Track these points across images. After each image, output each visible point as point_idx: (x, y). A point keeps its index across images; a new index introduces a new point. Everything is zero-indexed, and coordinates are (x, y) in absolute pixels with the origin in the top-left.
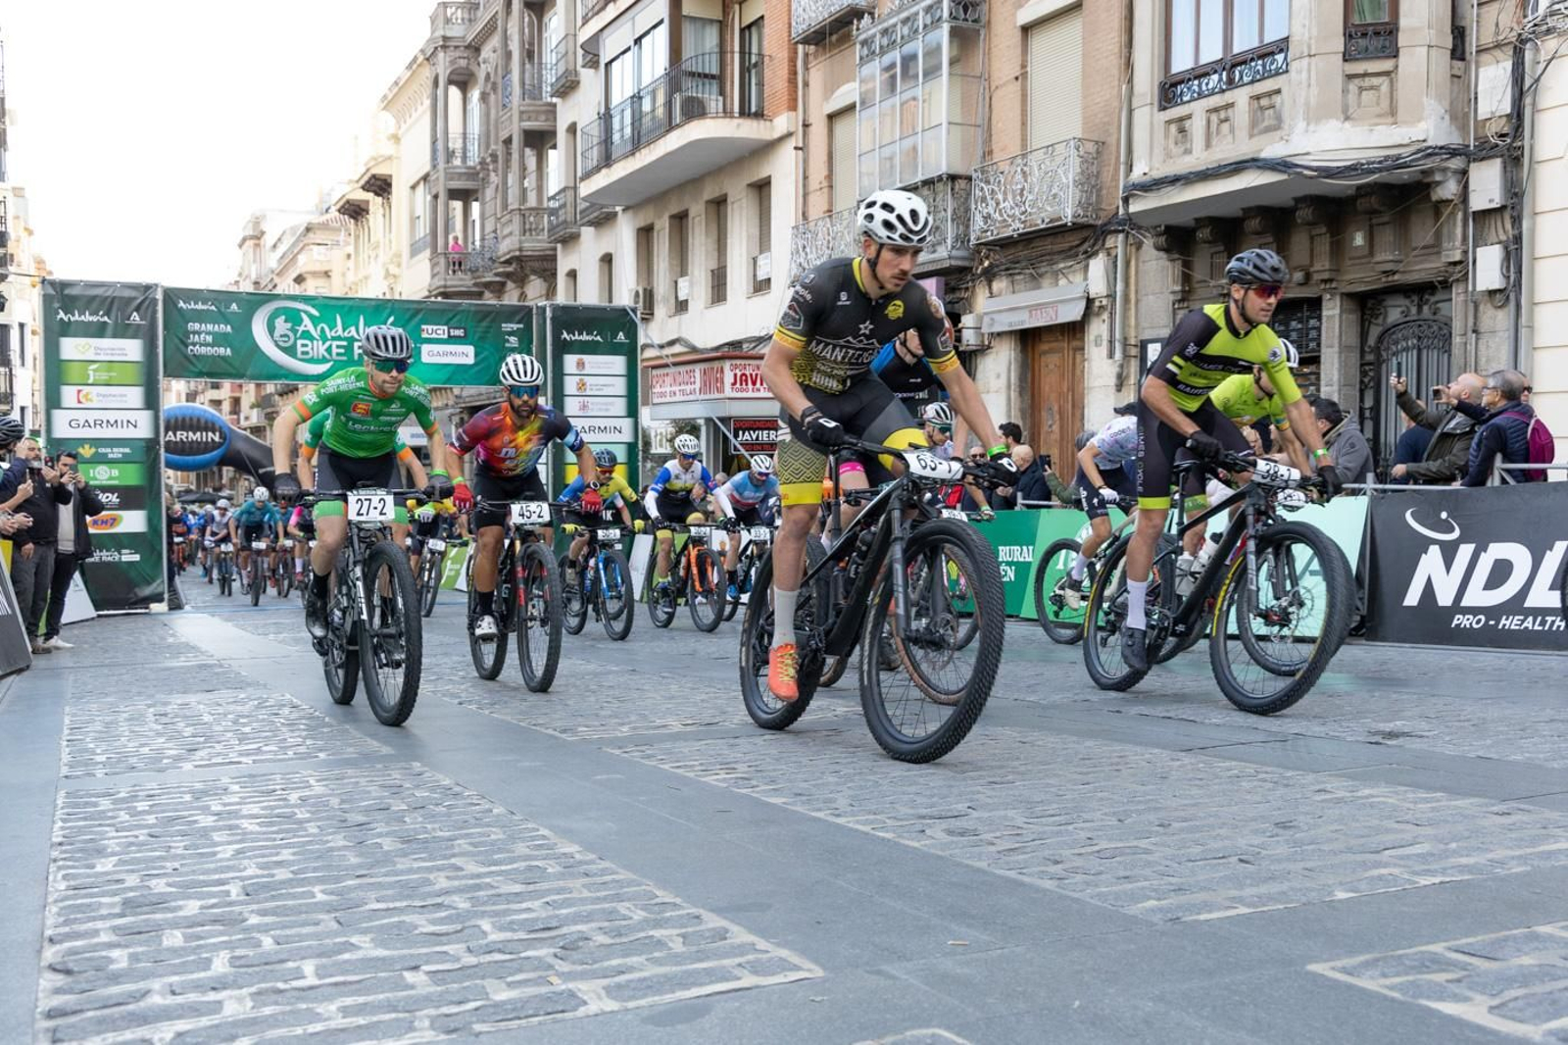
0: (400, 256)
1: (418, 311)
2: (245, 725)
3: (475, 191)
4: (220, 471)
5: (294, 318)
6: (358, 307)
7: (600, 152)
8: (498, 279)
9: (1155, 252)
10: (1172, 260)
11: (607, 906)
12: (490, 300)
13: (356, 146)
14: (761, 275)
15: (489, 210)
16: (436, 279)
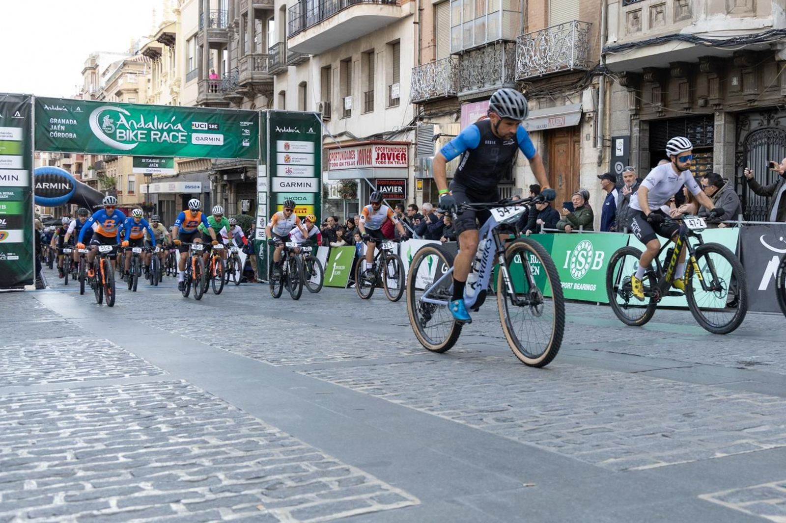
0: (179, 81)
1: (189, 114)
2: (80, 358)
3: (226, 44)
4: (69, 207)
5: (115, 116)
6: (154, 111)
7: (299, 22)
8: (238, 95)
9: (620, 87)
10: (630, 92)
11: (294, 464)
12: (233, 107)
13: (154, 15)
14: (394, 96)
15: (234, 55)
16: (202, 95)
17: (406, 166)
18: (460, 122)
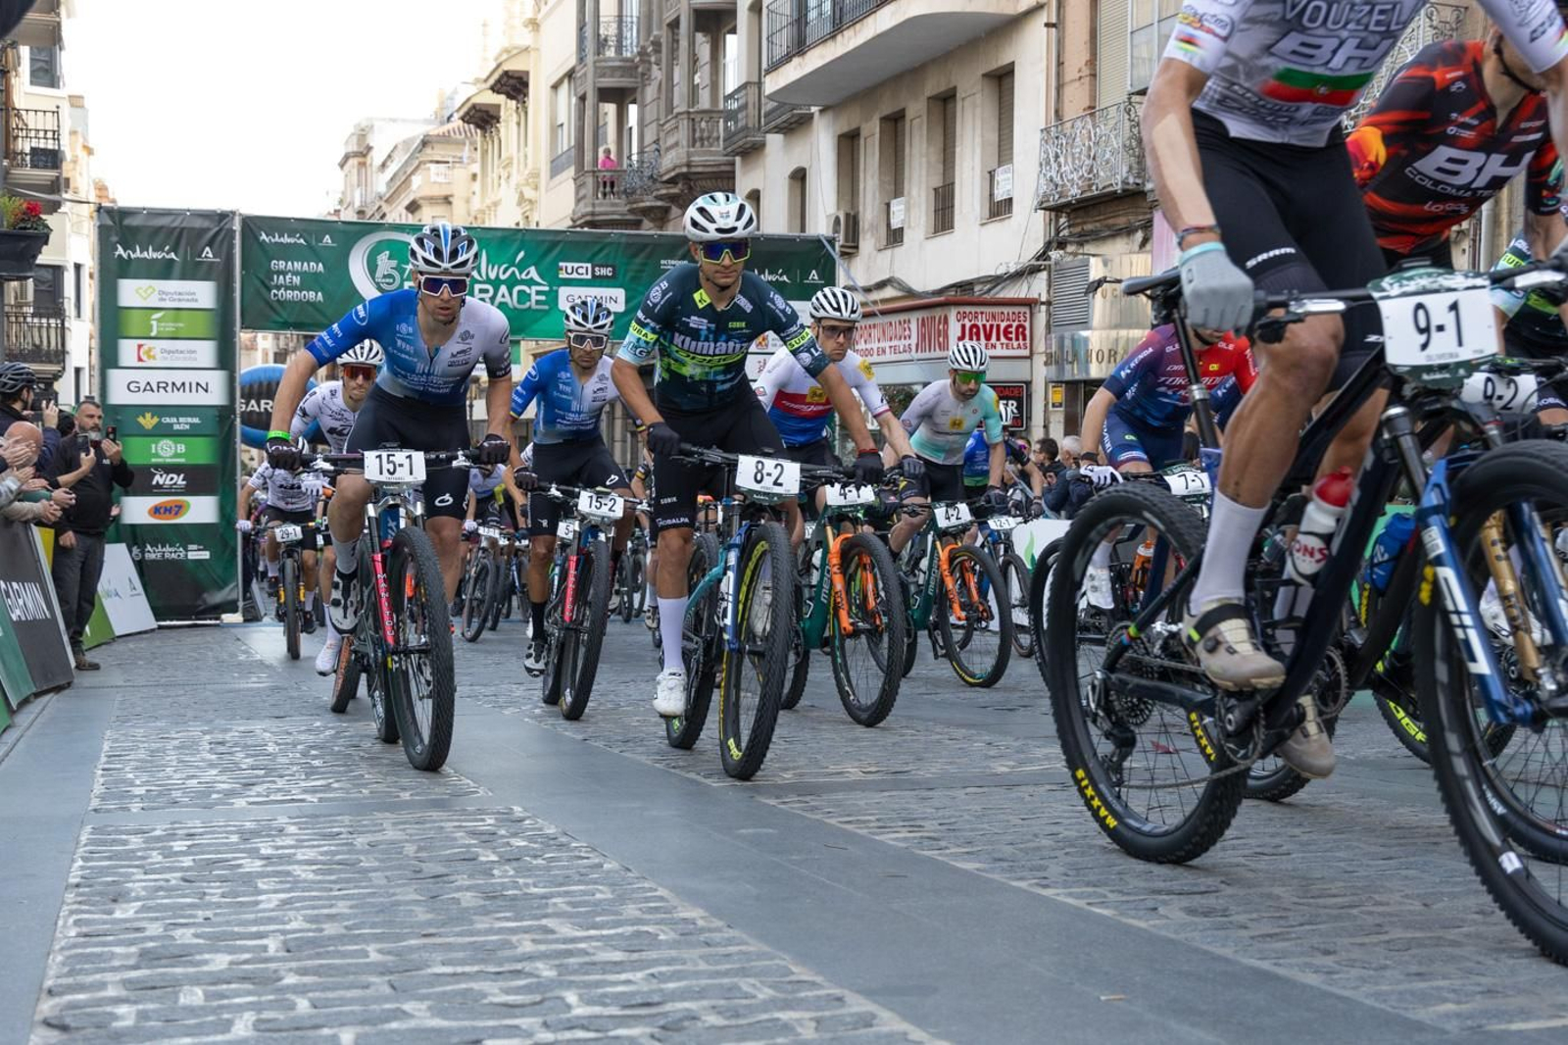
0: (536, 175)
1: (553, 245)
3: (633, 90)
5: (401, 253)
7: (791, 35)
8: (659, 203)
12: (648, 229)
13: (485, 34)
14: (1000, 194)
15: (651, 113)
16: (582, 204)
17: (1026, 353)
18: (1151, 252)
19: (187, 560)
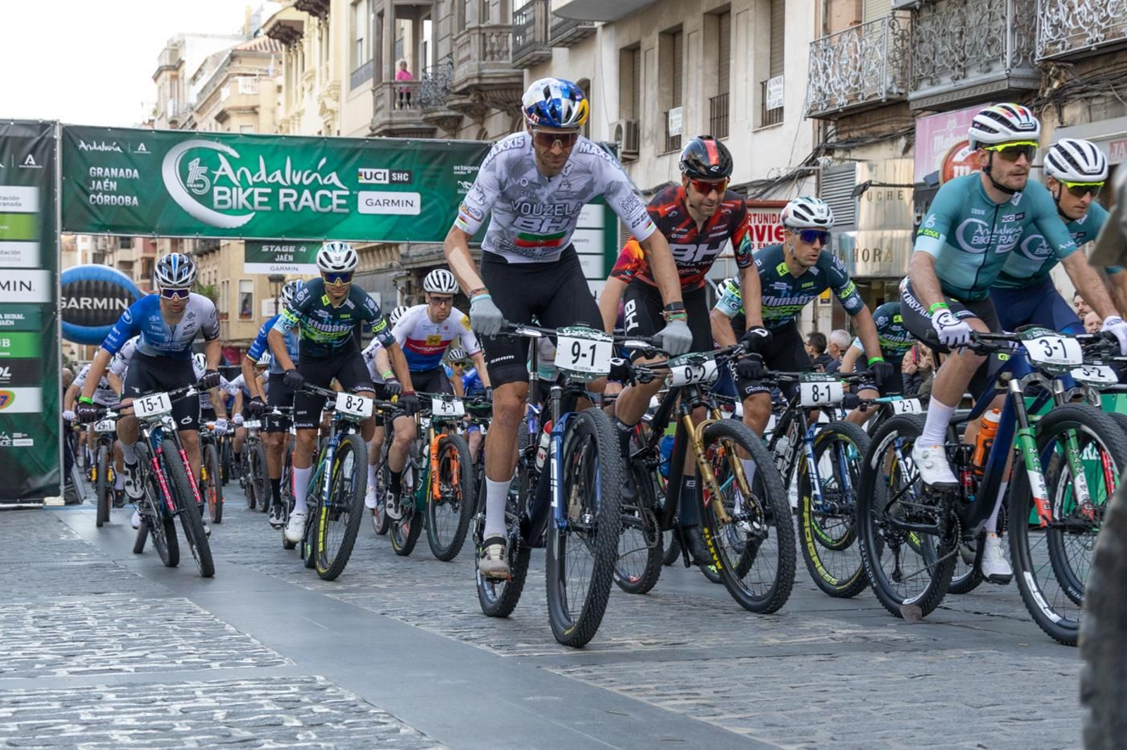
0: (337, 87)
1: (355, 152)
3: (428, 7)
5: (210, 160)
6: (284, 147)
8: (452, 113)
12: (442, 137)
14: (772, 104)
15: (444, 28)
16: (380, 114)
18: (914, 157)
19: (12, 447)
